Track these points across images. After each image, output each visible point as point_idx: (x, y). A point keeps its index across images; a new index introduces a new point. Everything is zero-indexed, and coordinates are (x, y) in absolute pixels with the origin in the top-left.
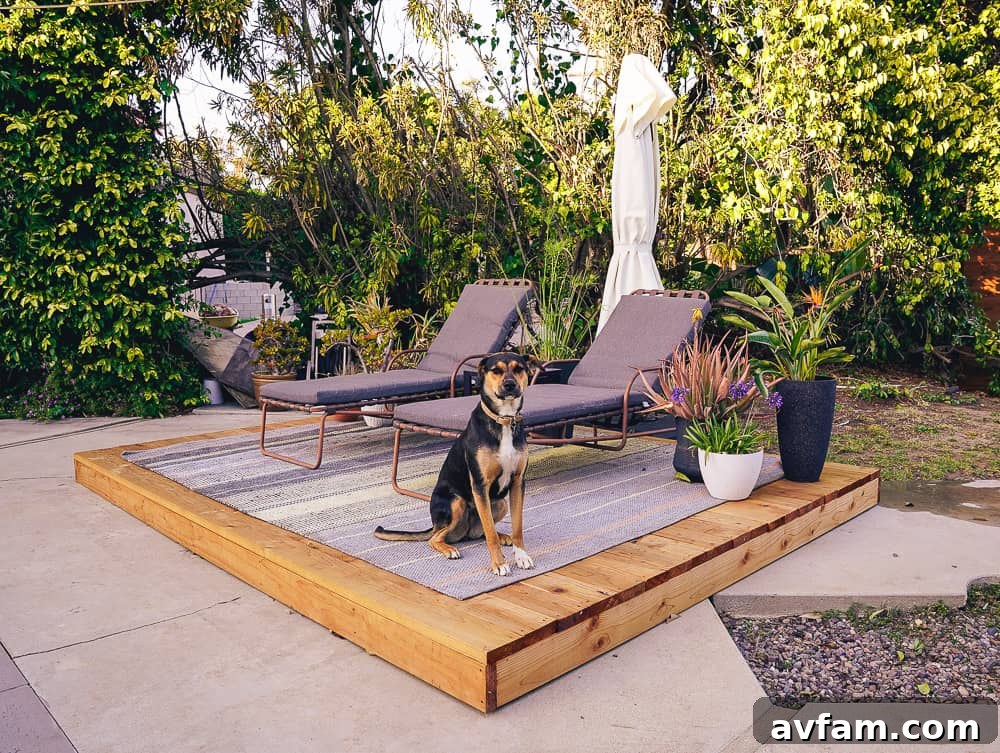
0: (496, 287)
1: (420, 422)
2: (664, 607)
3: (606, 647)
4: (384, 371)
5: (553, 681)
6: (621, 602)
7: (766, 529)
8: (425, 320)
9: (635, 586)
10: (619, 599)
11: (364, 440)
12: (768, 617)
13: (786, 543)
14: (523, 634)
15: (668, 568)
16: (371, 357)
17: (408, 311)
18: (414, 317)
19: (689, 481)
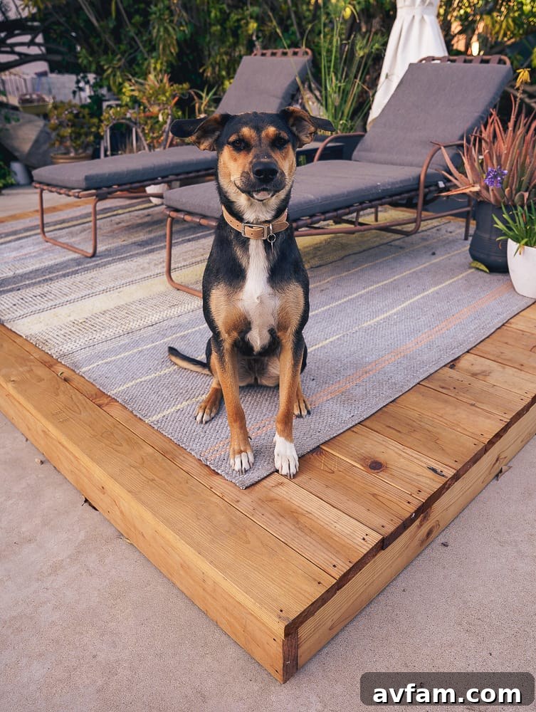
0: (274, 58)
1: (192, 210)
2: (497, 463)
3: (434, 535)
4: (165, 148)
6: (458, 479)
8: (204, 95)
9: (475, 454)
11: (146, 219)
14: (337, 574)
16: (151, 135)
17: (186, 86)
18: (193, 93)
19: (488, 271)
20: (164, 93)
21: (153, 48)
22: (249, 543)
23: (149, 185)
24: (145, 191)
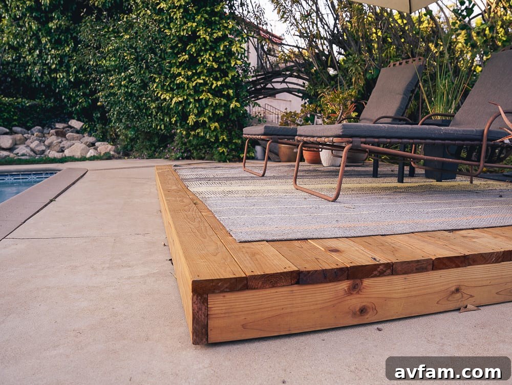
2: (459, 295)
3: (368, 318)
6: (395, 273)
9: (418, 261)
10: (392, 269)
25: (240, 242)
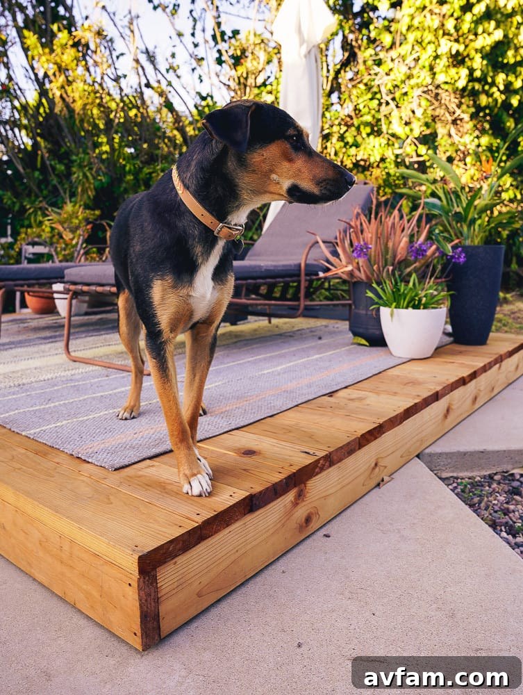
2: (377, 469)
3: (314, 525)
5: (248, 580)
6: (332, 464)
7: (463, 382)
9: (349, 443)
10: (330, 460)
12: (478, 474)
13: (476, 398)
14: (200, 520)
15: (381, 421)
17: (97, 213)
18: (105, 224)
19: (367, 344)
20: (77, 217)
21: (73, 195)
22: (112, 503)
23: (56, 283)
24: (51, 288)
25: (116, 470)
